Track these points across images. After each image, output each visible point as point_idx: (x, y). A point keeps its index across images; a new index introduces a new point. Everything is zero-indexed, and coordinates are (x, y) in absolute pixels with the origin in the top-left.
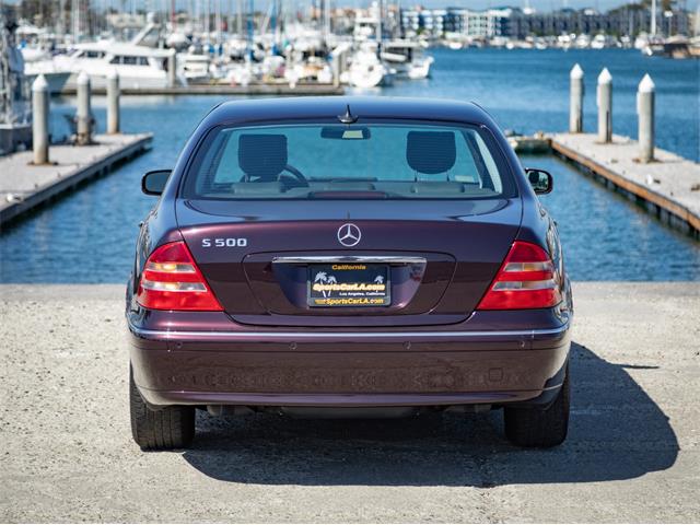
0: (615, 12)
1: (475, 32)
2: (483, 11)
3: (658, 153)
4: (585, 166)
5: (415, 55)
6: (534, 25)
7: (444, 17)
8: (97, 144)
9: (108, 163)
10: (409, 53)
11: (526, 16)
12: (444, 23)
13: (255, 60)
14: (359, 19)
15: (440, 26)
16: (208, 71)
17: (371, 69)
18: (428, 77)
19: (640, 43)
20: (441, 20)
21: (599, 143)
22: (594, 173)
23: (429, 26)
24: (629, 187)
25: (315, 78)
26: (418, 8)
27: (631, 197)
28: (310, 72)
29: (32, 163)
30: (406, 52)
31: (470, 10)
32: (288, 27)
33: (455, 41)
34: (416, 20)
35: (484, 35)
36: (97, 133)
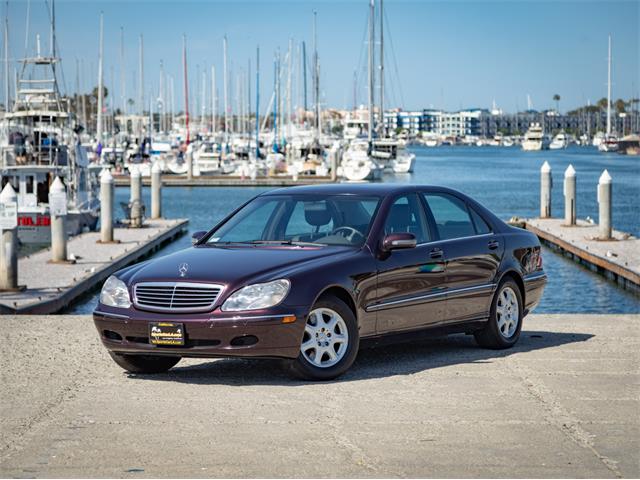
0: (575, 113)
1: (448, 132)
2: (455, 113)
3: (615, 234)
4: (554, 244)
5: (398, 152)
6: (501, 125)
7: (420, 117)
8: (147, 226)
9: (158, 243)
10: (394, 151)
11: (494, 117)
12: (420, 123)
13: (261, 156)
14: (347, 120)
15: (417, 126)
16: (219, 166)
17: (361, 164)
18: (410, 171)
19: (597, 141)
20: (417, 120)
21: (565, 226)
22: (562, 249)
23: (407, 126)
24: (592, 260)
25: (313, 173)
26: (397, 110)
27: (593, 267)
28: (309, 167)
29: (100, 242)
30: (391, 149)
31: (443, 112)
32: (283, 128)
33: (430, 139)
34: (395, 120)
35: (456, 133)
36: (146, 218)
